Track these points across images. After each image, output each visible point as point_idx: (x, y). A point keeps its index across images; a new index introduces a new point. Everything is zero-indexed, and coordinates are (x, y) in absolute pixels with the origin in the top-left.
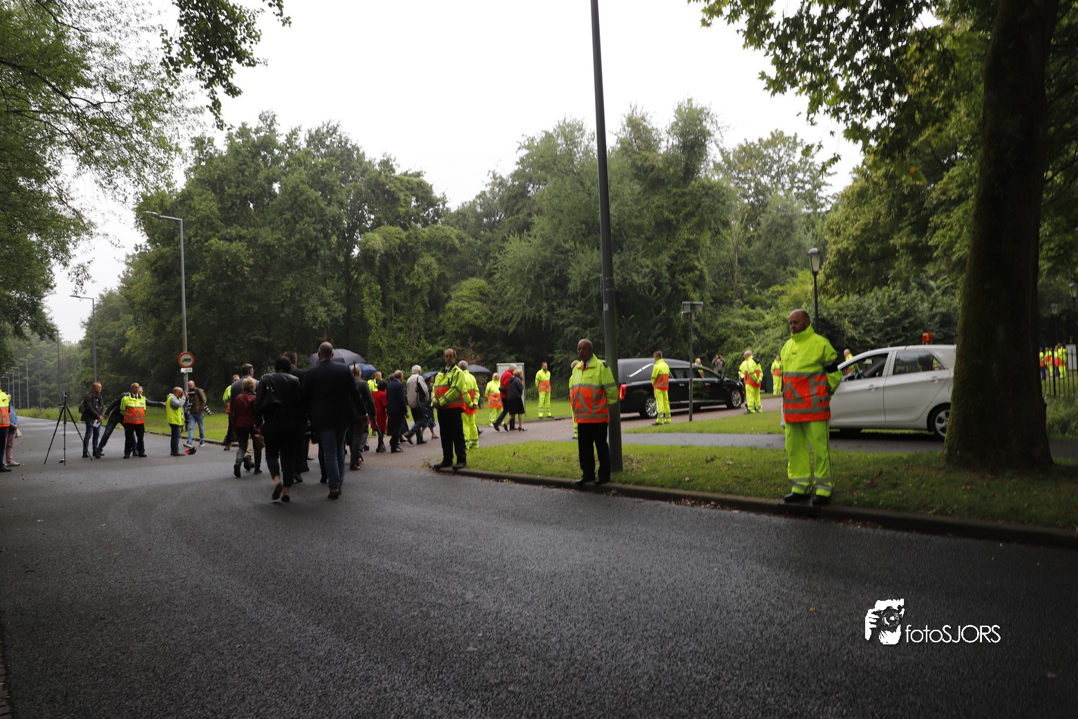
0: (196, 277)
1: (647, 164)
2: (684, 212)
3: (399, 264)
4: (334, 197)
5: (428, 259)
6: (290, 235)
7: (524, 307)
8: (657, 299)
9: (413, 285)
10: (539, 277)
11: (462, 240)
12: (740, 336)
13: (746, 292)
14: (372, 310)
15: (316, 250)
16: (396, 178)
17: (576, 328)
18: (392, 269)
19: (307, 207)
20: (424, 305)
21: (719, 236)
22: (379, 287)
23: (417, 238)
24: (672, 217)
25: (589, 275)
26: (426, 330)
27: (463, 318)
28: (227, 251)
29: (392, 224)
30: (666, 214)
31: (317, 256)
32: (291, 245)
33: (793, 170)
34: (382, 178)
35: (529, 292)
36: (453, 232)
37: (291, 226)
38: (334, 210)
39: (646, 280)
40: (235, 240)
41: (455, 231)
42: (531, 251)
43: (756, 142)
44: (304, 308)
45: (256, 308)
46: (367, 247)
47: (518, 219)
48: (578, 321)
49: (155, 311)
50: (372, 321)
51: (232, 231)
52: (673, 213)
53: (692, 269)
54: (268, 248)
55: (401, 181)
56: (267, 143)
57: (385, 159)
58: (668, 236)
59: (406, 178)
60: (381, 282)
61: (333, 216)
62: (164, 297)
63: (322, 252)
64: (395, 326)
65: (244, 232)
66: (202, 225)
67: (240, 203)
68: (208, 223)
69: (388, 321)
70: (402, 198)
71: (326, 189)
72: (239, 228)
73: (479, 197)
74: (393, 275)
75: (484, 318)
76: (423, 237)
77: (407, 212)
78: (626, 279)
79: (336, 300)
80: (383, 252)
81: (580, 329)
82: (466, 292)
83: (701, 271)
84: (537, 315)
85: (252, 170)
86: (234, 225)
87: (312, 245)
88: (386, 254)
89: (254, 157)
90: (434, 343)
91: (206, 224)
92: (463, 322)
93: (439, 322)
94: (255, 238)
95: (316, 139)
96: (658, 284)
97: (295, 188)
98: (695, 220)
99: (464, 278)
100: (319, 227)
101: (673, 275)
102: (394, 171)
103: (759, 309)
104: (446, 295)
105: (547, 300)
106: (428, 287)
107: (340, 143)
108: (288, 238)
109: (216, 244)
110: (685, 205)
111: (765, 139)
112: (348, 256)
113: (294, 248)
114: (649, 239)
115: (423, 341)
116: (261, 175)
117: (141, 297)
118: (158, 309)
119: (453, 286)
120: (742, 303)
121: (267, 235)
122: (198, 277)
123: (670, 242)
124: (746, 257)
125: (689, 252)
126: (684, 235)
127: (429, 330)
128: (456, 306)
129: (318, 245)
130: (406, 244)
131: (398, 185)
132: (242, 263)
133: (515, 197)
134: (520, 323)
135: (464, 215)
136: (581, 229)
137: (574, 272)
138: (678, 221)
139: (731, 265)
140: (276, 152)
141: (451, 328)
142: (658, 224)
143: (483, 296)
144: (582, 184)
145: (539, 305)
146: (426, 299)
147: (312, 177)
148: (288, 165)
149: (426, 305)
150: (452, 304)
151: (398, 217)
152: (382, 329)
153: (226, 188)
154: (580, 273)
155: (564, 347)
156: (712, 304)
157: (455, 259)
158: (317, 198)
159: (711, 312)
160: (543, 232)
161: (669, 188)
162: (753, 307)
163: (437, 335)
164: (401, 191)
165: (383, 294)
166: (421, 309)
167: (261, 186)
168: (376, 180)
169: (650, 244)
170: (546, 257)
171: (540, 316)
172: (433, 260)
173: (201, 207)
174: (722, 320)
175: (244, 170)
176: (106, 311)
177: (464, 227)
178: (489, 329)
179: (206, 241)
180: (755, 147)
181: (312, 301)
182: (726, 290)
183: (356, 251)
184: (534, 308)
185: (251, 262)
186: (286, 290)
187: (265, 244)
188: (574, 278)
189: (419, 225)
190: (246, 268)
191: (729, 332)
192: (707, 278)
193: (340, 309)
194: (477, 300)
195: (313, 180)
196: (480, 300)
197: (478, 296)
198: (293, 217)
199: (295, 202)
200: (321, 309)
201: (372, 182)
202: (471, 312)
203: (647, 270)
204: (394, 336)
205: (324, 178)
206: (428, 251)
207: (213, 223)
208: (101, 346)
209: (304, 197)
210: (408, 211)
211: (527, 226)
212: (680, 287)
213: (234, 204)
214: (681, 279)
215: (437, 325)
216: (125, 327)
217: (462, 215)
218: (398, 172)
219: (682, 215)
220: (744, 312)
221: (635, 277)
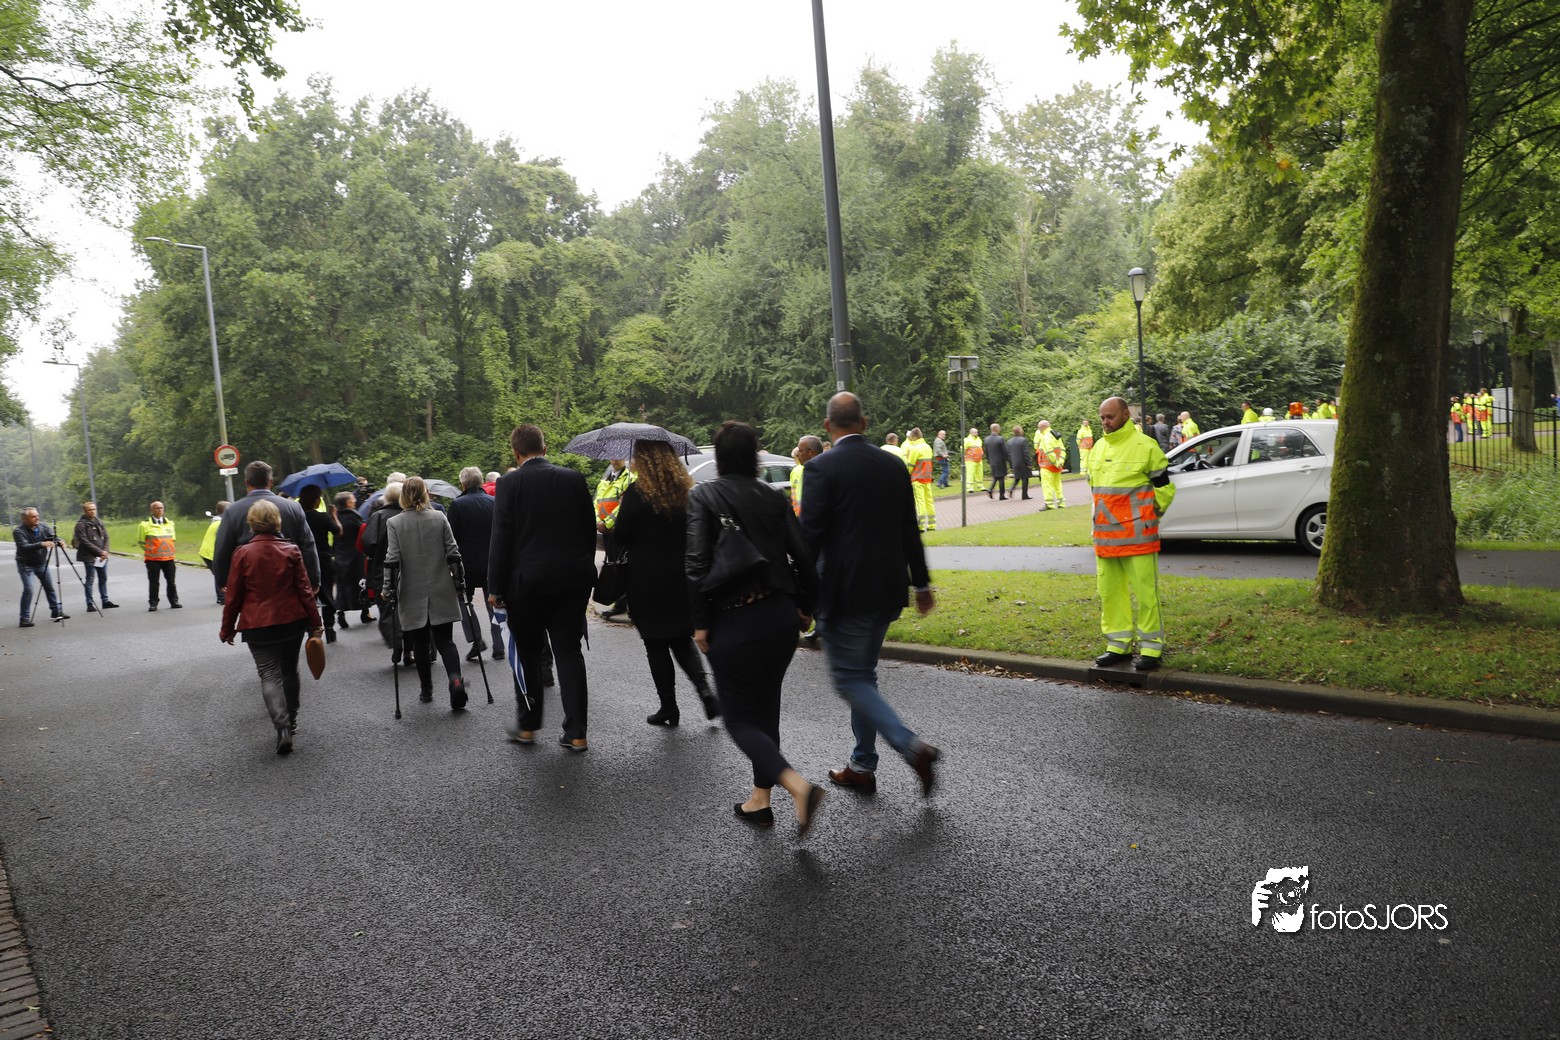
0: (234, 329)
1: (892, 141)
2: (948, 210)
3: (533, 298)
4: (429, 199)
5: (574, 289)
6: (368, 260)
7: (719, 357)
8: (913, 340)
9: (555, 329)
10: (739, 312)
11: (623, 258)
12: (1031, 391)
13: (1040, 325)
14: (497, 367)
15: (407, 282)
16: (522, 169)
17: (797, 386)
18: (522, 306)
19: (389, 217)
20: (572, 356)
21: (999, 245)
22: (504, 333)
23: (557, 257)
24: (931, 218)
25: (812, 308)
26: (577, 393)
27: (630, 375)
28: (276, 289)
29: (519, 238)
30: (923, 214)
31: (410, 289)
32: (369, 275)
33: (1106, 139)
34: (501, 170)
35: (725, 335)
36: (610, 248)
37: (367, 245)
38: (430, 220)
39: (895, 313)
40: (287, 269)
41: (614, 246)
42: (726, 274)
43: (1053, 100)
44: (394, 369)
45: (325, 370)
46: (484, 274)
47: (704, 225)
48: (798, 375)
49: (174, 381)
50: (499, 383)
51: (281, 256)
52: (935, 212)
53: (961, 295)
54: (335, 281)
55: (530, 173)
56: (322, 120)
57: (504, 139)
58: (926, 247)
59: (536, 168)
60: (507, 325)
61: (430, 229)
62: (186, 359)
63: (417, 283)
64: (531, 389)
65: (297, 258)
66: (234, 249)
67: (288, 213)
68: (243, 245)
69: (521, 383)
70: (532, 198)
71: (416, 187)
72: (290, 251)
73: (646, 192)
74: (524, 315)
75: (661, 374)
76: (566, 257)
77: (540, 221)
78: (866, 312)
79: (441, 354)
80: (508, 281)
81: (803, 386)
82: (632, 337)
83: (974, 297)
84: (738, 367)
85: (301, 162)
86: (283, 247)
87: (401, 274)
88: (513, 284)
89: (302, 143)
90: (589, 412)
91: (237, 245)
92: (631, 381)
93: (596, 382)
94: (316, 266)
95: (396, 113)
96: (912, 318)
97: (370, 190)
98: (964, 223)
99: (627, 315)
100: (410, 246)
101: (934, 304)
102: (517, 157)
103: (1058, 351)
104: (603, 341)
105: (752, 344)
106: (577, 330)
107: (435, 117)
108: (365, 264)
109: (257, 276)
110: (949, 200)
111: (1065, 96)
112: (455, 288)
113: (375, 280)
114: (898, 253)
115: (575, 410)
116: (318, 169)
117: (151, 361)
118: (177, 377)
119: (614, 328)
120: (1035, 343)
121: (333, 262)
122: (235, 328)
123: (929, 256)
124: (1039, 274)
125: (957, 270)
126: (949, 244)
127: (582, 393)
128: (620, 358)
129: (410, 274)
130: (542, 267)
131: (525, 179)
132: (299, 304)
133: (698, 193)
134: (714, 379)
135: (625, 221)
136: (798, 240)
137: (790, 304)
138: (940, 225)
139: (1018, 286)
140: (338, 134)
141: (612, 390)
142: (910, 229)
143: (658, 341)
144: (798, 173)
145: (740, 353)
146: (575, 348)
147: (394, 170)
148: (356, 153)
149: (575, 358)
150: (612, 355)
151: (528, 227)
152: (513, 394)
153: (263, 191)
154: (798, 307)
155: (778, 413)
156: (990, 344)
157: (614, 286)
158: (404, 203)
159: (990, 356)
160: (742, 246)
161: (925, 175)
162: (1050, 348)
163: (592, 400)
164: (530, 188)
165: (510, 343)
166: (568, 362)
167: (317, 187)
168: (492, 172)
169: (899, 259)
170: (747, 283)
171: (743, 369)
172: (582, 290)
173: (230, 221)
174: (1006, 367)
175: (289, 162)
176: (99, 379)
177: (627, 238)
178: (668, 389)
179: (243, 273)
180: (1050, 107)
181: (407, 357)
182: (1011, 324)
183: (467, 281)
184: (734, 358)
185: (313, 302)
186: (367, 342)
187: (330, 276)
188: (790, 313)
189: (559, 239)
190: (306, 312)
191: (1016, 386)
192: (984, 307)
193: (448, 369)
194: (649, 348)
195: (397, 175)
196: (655, 347)
197: (651, 341)
198: (370, 233)
199: (371, 210)
200: (421, 369)
201: (487, 175)
202: (641, 366)
203: (897, 299)
204: (530, 405)
205: (414, 170)
206: (575, 276)
207: (249, 245)
208: (95, 431)
209: (384, 202)
210: (541, 218)
211: (718, 237)
212: (946, 321)
213: (277, 215)
214: (946, 311)
215: (593, 386)
216: (128, 403)
217: (621, 221)
218: (523, 161)
219: (944, 216)
220: (1037, 354)
221: (880, 311)
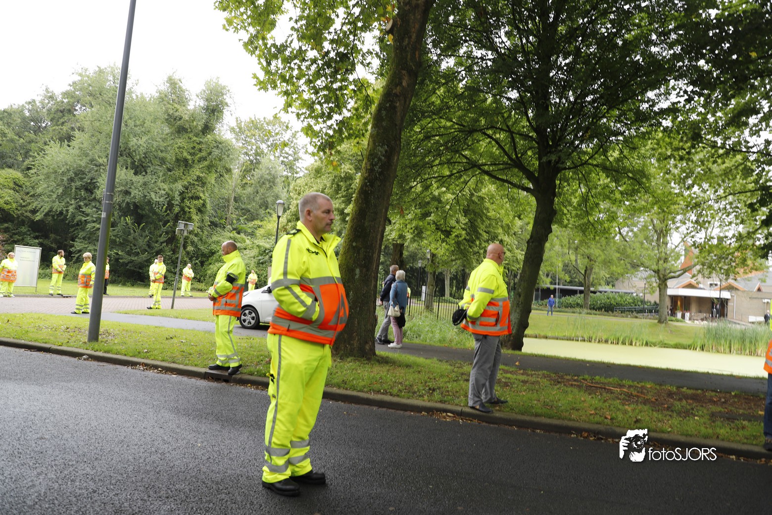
1: (177, 114)
2: (199, 155)
8: (168, 215)
10: (71, 180)
13: (236, 221)
17: (98, 226)
21: (222, 178)
24: (189, 157)
30: (185, 154)
35: (60, 190)
39: (162, 199)
42: (69, 159)
47: (61, 129)
52: (191, 154)
53: (198, 198)
58: (184, 170)
73: (29, 103)
75: (14, 205)
78: (146, 196)
83: (204, 201)
84: (64, 209)
96: (170, 206)
98: (206, 163)
101: (183, 200)
103: (242, 235)
105: (76, 199)
110: (200, 150)
114: (170, 170)
120: (231, 229)
123: (185, 175)
124: (240, 197)
125: (198, 185)
126: (196, 172)
133: (61, 112)
134: (47, 215)
135: (11, 115)
138: (194, 161)
139: (228, 200)
142: (178, 160)
143: (17, 186)
156: (209, 226)
159: (208, 231)
160: (81, 146)
161: (190, 135)
162: (239, 233)
169: (169, 173)
170: (80, 166)
171: (67, 211)
174: (215, 238)
177: (9, 124)
178: (17, 214)
180: (260, 122)
182: (221, 218)
184: (63, 204)
188: (101, 186)
192: (209, 206)
194: (10, 189)
196: (14, 189)
197: (12, 185)
203: (163, 192)
211: (69, 138)
212: (187, 209)
214: (188, 204)
217: (8, 114)
219: (197, 157)
220: (232, 235)
221: (153, 196)
